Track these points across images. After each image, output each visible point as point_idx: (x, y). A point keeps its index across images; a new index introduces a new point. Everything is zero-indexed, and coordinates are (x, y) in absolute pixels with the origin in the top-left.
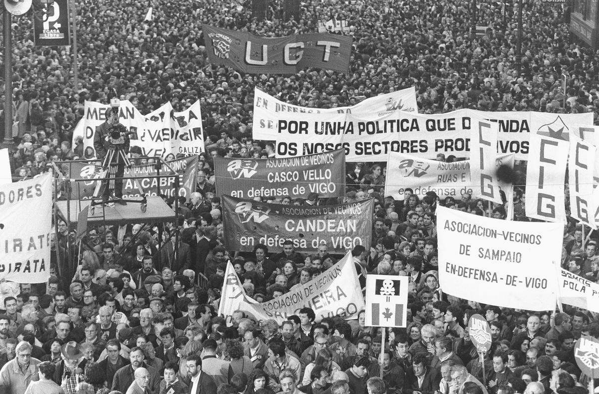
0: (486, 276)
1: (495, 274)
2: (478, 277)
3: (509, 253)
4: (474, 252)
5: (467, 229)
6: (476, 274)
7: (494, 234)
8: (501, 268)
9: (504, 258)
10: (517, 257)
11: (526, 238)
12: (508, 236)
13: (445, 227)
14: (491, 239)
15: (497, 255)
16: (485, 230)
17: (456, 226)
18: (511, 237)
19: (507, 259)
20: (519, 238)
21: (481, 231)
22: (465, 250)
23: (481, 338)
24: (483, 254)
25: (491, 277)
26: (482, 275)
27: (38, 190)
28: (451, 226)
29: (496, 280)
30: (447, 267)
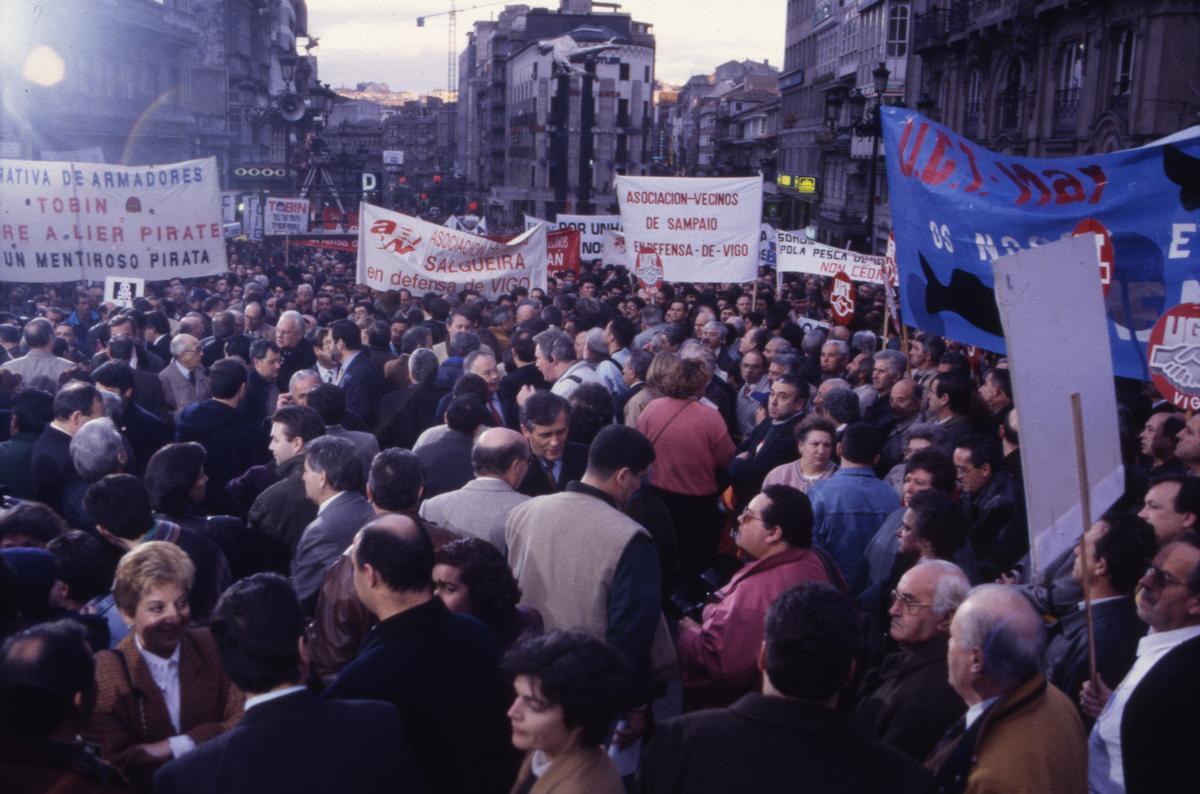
0: (679, 250)
1: (689, 246)
2: (669, 252)
3: (703, 220)
4: (662, 224)
5: (652, 198)
6: (667, 249)
7: (683, 198)
8: (696, 237)
9: (697, 226)
10: (711, 224)
11: (721, 199)
12: (700, 199)
13: (629, 200)
14: (681, 207)
15: (688, 224)
16: (673, 196)
17: (640, 197)
18: (704, 199)
19: (701, 227)
20: (713, 199)
21: (669, 198)
22: (652, 223)
23: (649, 277)
24: (675, 224)
25: (685, 250)
26: (675, 249)
27: (198, 175)
28: (634, 198)
29: (691, 253)
30: (636, 247)
